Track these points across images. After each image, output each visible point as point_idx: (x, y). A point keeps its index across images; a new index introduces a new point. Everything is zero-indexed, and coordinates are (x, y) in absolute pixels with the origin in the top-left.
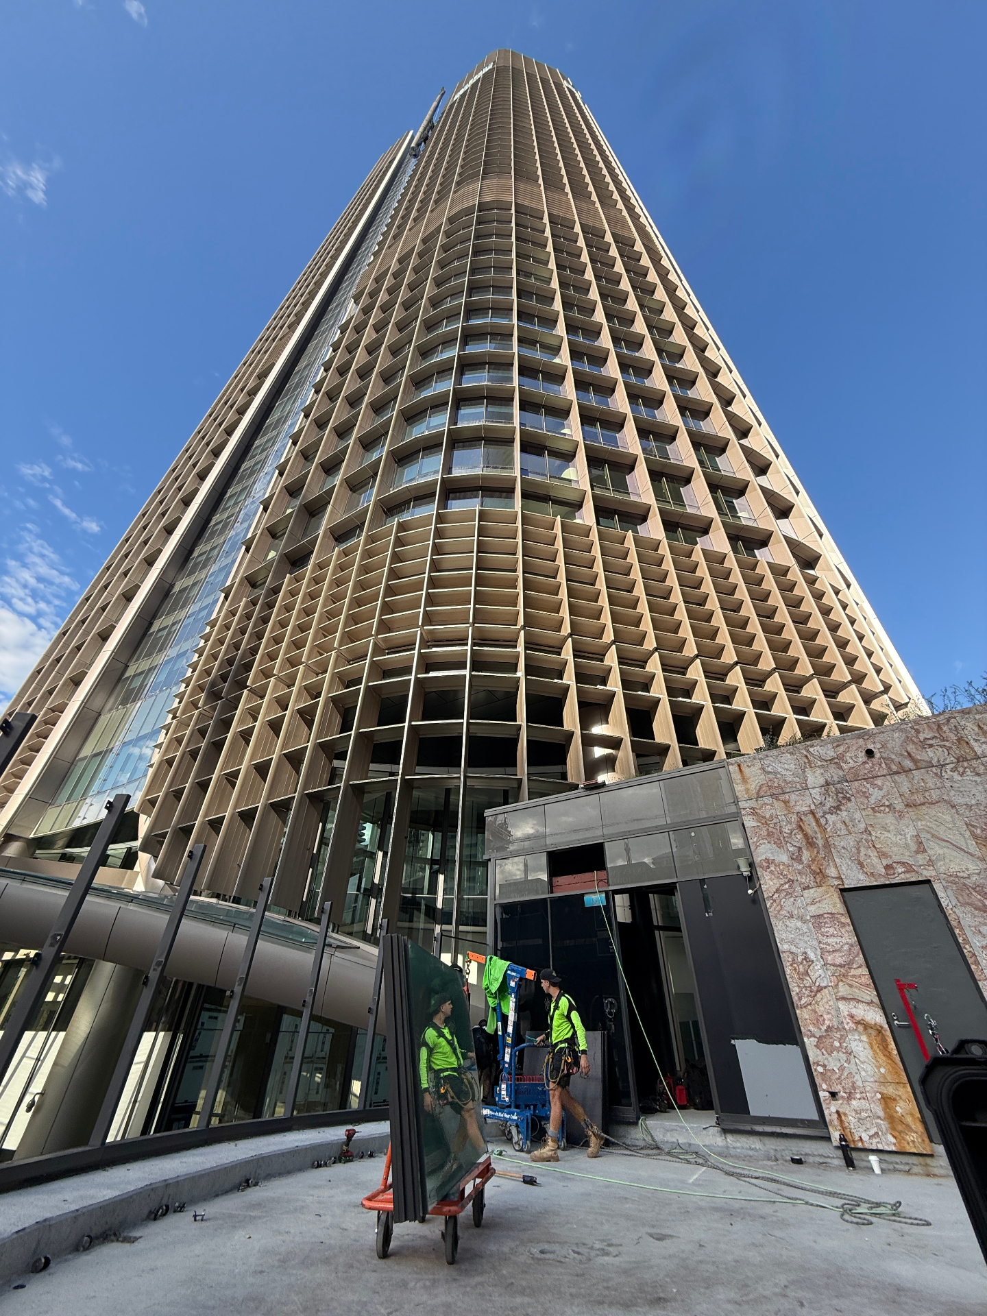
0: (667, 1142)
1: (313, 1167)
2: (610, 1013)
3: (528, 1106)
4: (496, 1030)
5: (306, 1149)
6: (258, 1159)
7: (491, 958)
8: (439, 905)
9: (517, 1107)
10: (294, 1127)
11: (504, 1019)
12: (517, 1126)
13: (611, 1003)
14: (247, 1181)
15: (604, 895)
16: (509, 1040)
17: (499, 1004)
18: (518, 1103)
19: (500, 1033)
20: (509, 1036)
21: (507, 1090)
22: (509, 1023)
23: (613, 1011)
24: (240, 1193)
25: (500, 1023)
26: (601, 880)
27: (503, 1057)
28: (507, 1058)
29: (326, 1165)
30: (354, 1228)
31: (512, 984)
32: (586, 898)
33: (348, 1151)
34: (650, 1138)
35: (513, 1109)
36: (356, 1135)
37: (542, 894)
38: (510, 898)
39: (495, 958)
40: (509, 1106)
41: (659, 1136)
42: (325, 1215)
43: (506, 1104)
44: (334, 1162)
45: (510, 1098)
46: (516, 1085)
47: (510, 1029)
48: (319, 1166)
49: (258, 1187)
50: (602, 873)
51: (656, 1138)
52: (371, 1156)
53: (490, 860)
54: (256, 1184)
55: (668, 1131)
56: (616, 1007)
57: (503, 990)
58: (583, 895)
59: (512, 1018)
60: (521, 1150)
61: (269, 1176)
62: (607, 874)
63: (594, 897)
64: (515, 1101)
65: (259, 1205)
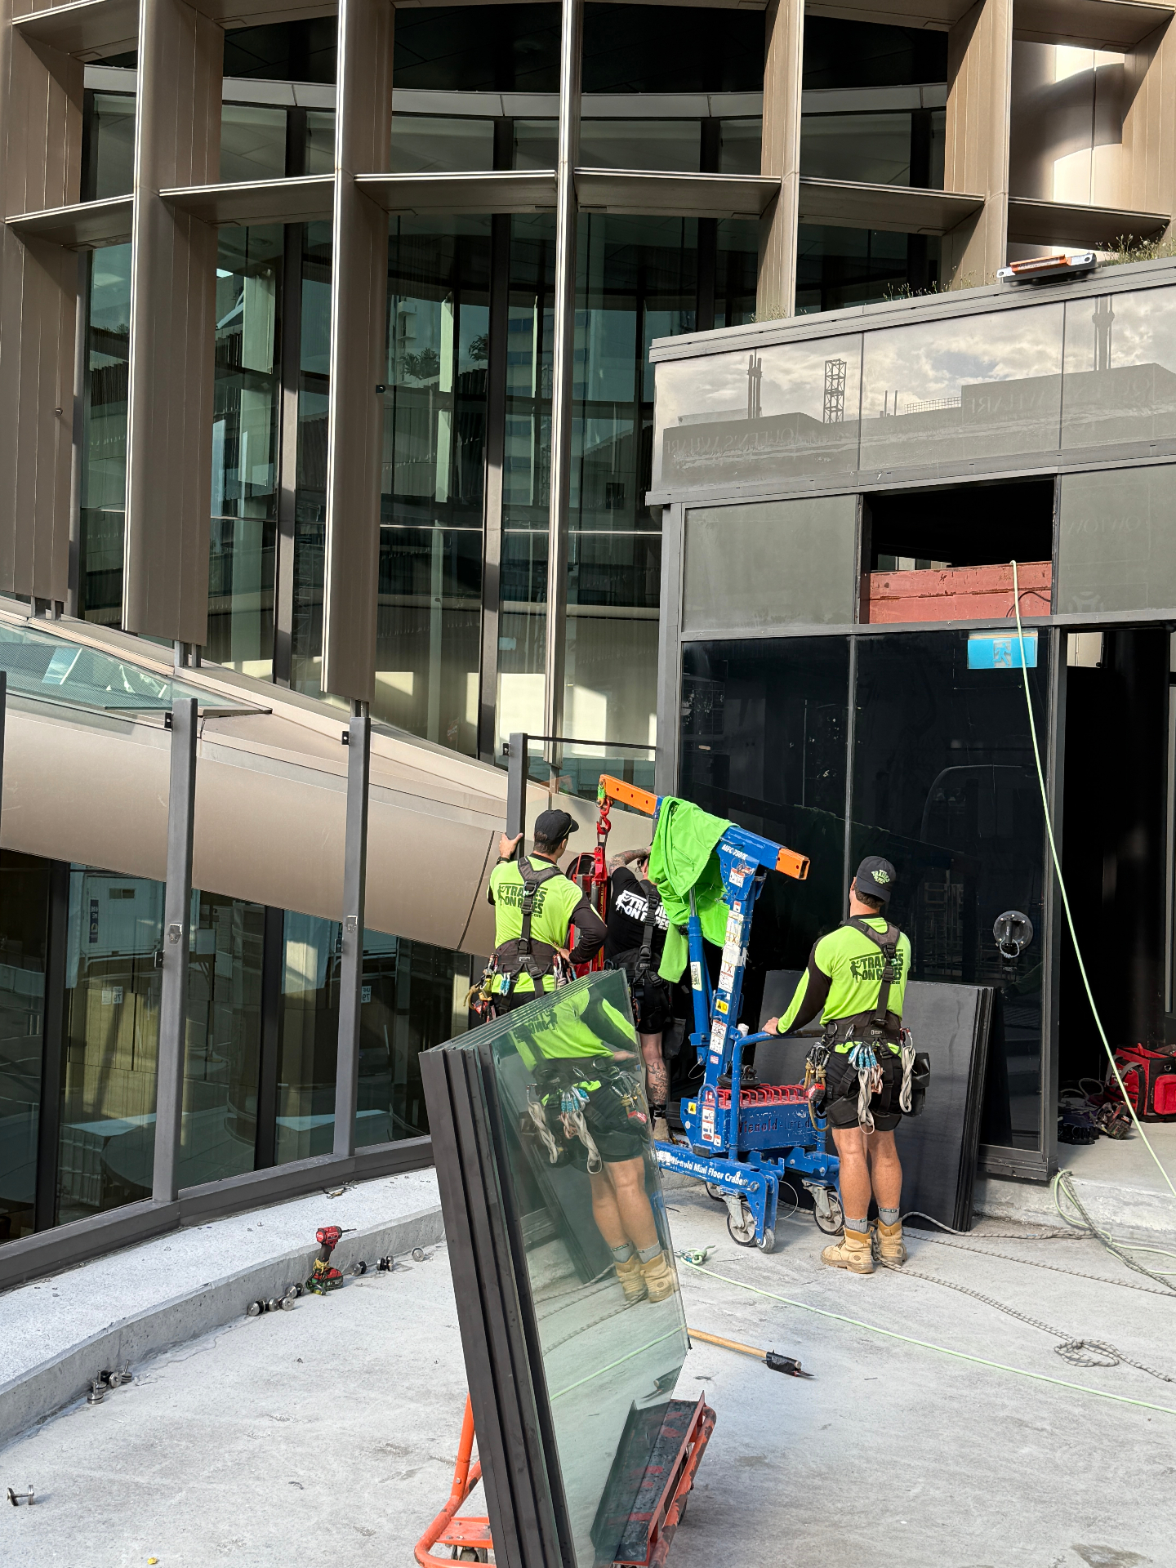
0: (1120, 1225)
1: (248, 1311)
2: (1011, 949)
3: (773, 1154)
4: (687, 975)
5: (228, 1284)
6: (119, 1333)
7: (674, 804)
8: (492, 554)
9: (743, 1157)
10: (183, 1221)
11: (712, 956)
12: (743, 1198)
13: (1016, 924)
14: (105, 1377)
15: (1034, 636)
16: (723, 1007)
17: (696, 921)
18: (747, 1147)
19: (697, 986)
20: (723, 998)
21: (717, 1123)
22: (724, 968)
23: (1020, 942)
24: (96, 1410)
25: (696, 967)
26: (1031, 591)
27: (707, 1041)
28: (717, 1044)
29: (279, 1305)
30: (388, 1527)
31: (737, 879)
32: (975, 641)
33: (328, 1270)
34: (1077, 1214)
35: (732, 1162)
36: (344, 1237)
37: (837, 619)
38: (729, 625)
39: (685, 806)
40: (725, 1155)
41: (1100, 1212)
42: (313, 1483)
43: (716, 1151)
44: (299, 1294)
45: (726, 1139)
46: (742, 1112)
47: (727, 982)
48: (264, 1309)
49: (130, 1385)
50: (1036, 572)
51: (1091, 1216)
52: (384, 1266)
53: (667, 507)
54: (127, 1380)
55: (1127, 1204)
56: (1029, 935)
57: (709, 884)
58: (966, 633)
59: (733, 958)
60: (751, 1244)
61: (150, 1354)
62: (1054, 573)
63: (1000, 640)
64: (740, 1140)
65: (146, 1449)
